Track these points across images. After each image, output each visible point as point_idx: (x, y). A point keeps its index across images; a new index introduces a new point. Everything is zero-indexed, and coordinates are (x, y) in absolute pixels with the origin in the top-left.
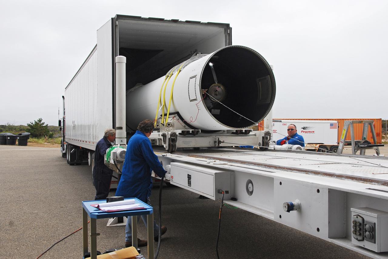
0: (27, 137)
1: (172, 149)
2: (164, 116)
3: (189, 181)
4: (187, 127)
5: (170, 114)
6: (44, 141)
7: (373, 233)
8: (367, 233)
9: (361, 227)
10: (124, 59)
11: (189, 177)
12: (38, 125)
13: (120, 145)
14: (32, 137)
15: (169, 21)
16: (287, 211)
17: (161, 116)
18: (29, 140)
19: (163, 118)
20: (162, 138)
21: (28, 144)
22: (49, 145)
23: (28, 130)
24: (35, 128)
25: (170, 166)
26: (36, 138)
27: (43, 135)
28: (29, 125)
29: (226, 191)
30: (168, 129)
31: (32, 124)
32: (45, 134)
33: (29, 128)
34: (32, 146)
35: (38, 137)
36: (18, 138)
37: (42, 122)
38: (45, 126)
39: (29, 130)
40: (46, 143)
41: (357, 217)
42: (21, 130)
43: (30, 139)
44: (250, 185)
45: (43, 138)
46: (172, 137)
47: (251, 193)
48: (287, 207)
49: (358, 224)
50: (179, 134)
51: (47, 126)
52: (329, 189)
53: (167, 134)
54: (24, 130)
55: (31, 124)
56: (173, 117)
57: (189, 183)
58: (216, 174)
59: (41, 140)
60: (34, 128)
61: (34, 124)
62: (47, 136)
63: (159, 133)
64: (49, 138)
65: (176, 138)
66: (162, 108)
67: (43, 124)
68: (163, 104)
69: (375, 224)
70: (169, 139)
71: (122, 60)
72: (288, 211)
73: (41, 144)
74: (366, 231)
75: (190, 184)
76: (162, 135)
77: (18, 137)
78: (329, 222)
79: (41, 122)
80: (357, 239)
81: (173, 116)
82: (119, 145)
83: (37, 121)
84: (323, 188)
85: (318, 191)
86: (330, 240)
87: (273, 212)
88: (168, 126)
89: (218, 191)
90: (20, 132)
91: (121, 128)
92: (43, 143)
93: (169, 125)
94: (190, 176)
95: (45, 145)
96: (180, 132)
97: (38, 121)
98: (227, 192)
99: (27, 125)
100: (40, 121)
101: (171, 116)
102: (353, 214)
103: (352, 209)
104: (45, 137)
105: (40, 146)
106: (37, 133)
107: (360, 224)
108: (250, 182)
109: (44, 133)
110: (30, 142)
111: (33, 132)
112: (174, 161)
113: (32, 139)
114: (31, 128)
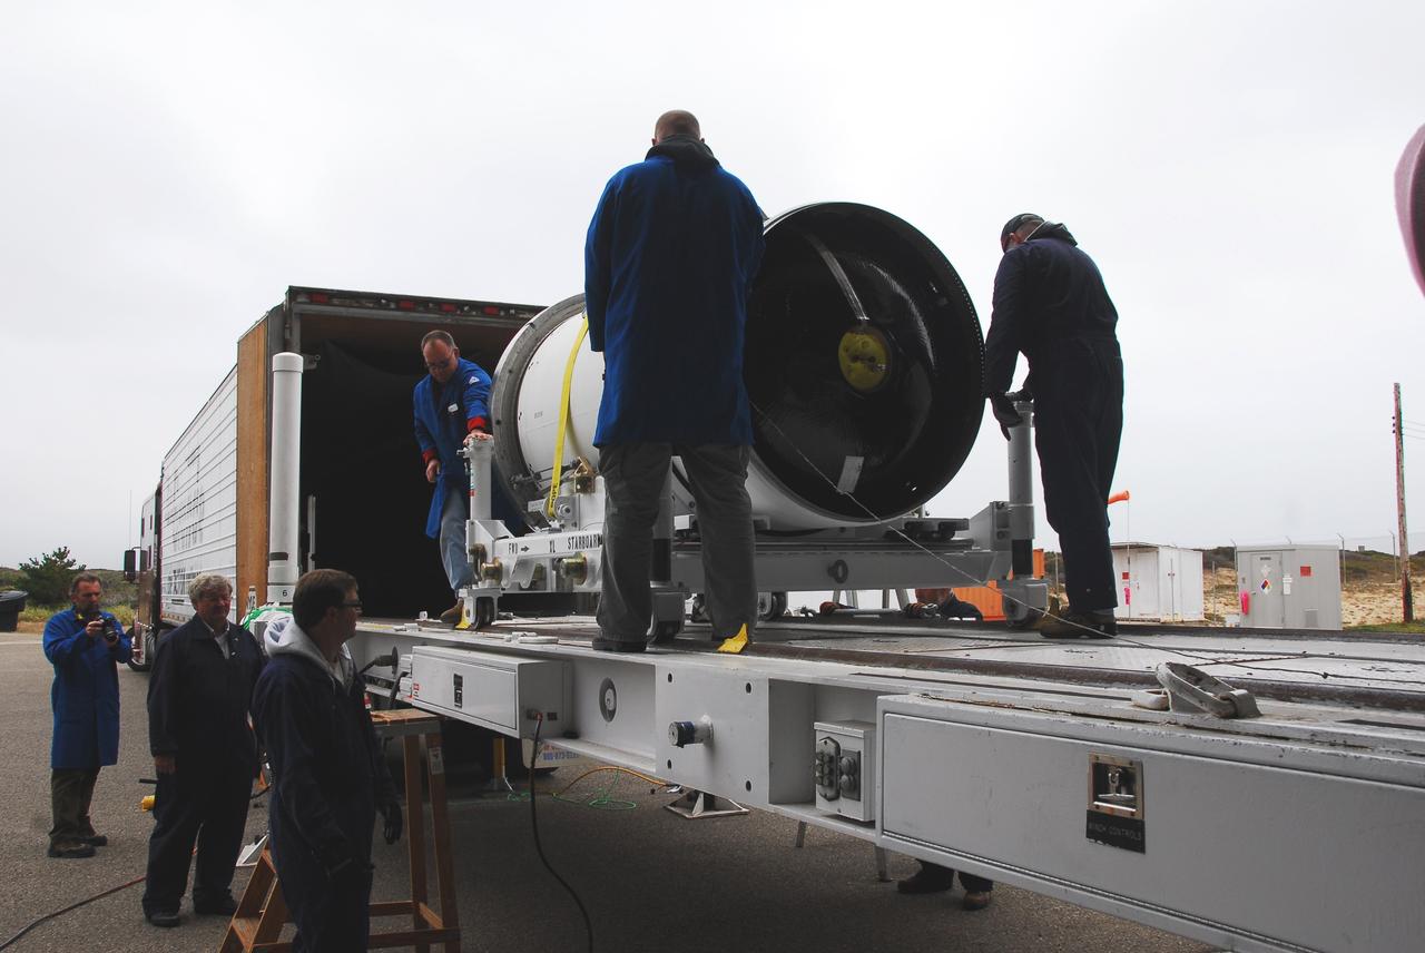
0: (17, 605)
3: (456, 694)
7: (856, 776)
8: (845, 777)
9: (834, 766)
10: (297, 361)
11: (458, 681)
12: (56, 569)
13: (281, 604)
14: (36, 605)
16: (677, 745)
18: (21, 614)
21: (21, 625)
23: (20, 583)
24: (43, 575)
25: (411, 656)
28: (25, 568)
29: (549, 714)
31: (36, 563)
33: (25, 575)
34: (33, 631)
37: (70, 557)
38: (76, 572)
39: (25, 582)
41: (826, 742)
43: (27, 612)
44: (609, 694)
47: (609, 714)
48: (676, 733)
49: (826, 759)
51: (82, 569)
52: (770, 680)
54: (9, 582)
55: (30, 563)
57: (458, 698)
58: (521, 666)
60: (41, 579)
61: (41, 563)
67: (71, 564)
69: (859, 752)
71: (291, 366)
72: (681, 744)
74: (842, 774)
75: (460, 699)
78: (771, 764)
79: (65, 560)
80: (825, 797)
82: (277, 604)
83: (50, 554)
84: (758, 680)
85: (749, 688)
86: (772, 808)
87: (654, 756)
89: (528, 714)
91: (283, 556)
94: (461, 678)
97: (55, 554)
98: (552, 716)
99: (18, 568)
100: (62, 554)
102: (819, 736)
103: (818, 725)
106: (51, 593)
107: (831, 758)
108: (609, 685)
110: (27, 619)
111: (36, 588)
112: (425, 642)
113: (33, 611)
114: (31, 576)
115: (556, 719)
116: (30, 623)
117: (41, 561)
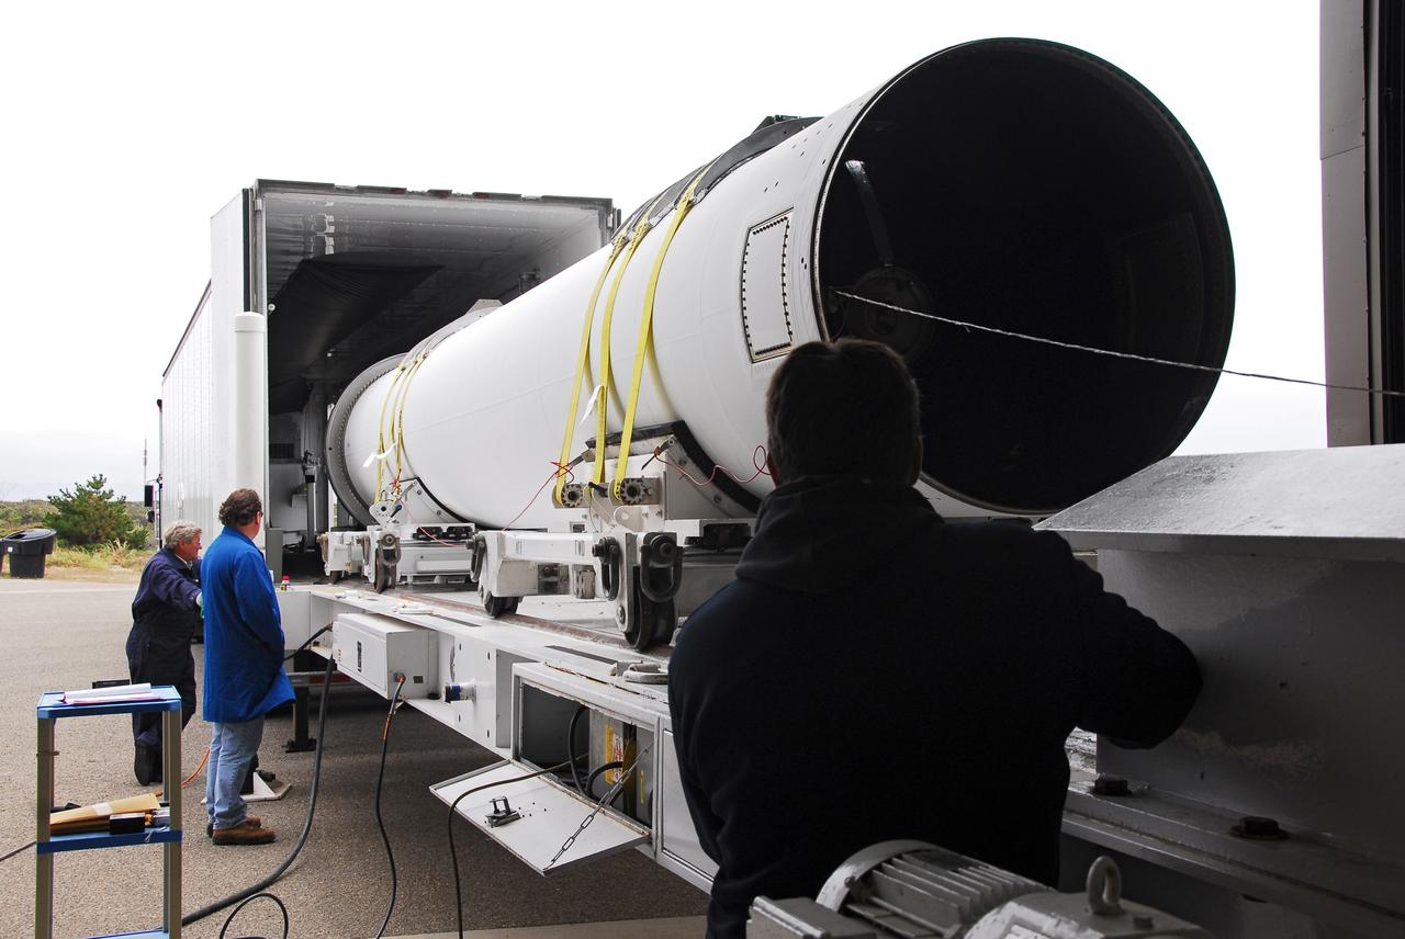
0: (44, 546)
1: (655, 627)
2: (606, 444)
4: (727, 501)
5: (640, 434)
6: (110, 559)
12: (91, 501)
14: (65, 546)
15: (422, 194)
17: (592, 444)
18: (48, 558)
19: (599, 458)
20: (597, 563)
21: (49, 570)
22: (129, 573)
23: (52, 521)
24: (78, 510)
26: (80, 550)
27: (107, 537)
28: (55, 502)
30: (625, 517)
31: (68, 495)
32: (114, 533)
33: (55, 511)
34: (64, 578)
35: (88, 546)
36: (10, 549)
37: (105, 488)
38: (112, 504)
39: (57, 518)
40: (118, 568)
42: (26, 520)
43: (57, 554)
45: (107, 549)
46: (654, 564)
50: (690, 540)
51: (122, 502)
53: (623, 546)
54: (36, 518)
55: (60, 495)
56: (658, 451)
59: (97, 555)
60: (75, 513)
61: (75, 496)
62: (122, 541)
63: (579, 536)
64: (130, 548)
65: (678, 567)
66: (596, 402)
67: (108, 495)
68: (601, 379)
70: (636, 569)
73: (98, 569)
76: (598, 551)
77: (9, 544)
78: (498, 716)
79: (102, 490)
81: (658, 442)
83: (84, 484)
88: (628, 498)
89: (395, 677)
90: (21, 529)
92: (106, 566)
93: (633, 491)
95: (112, 574)
96: (696, 533)
97: (90, 484)
98: (418, 680)
99: (46, 501)
100: (98, 484)
101: (639, 445)
104: (115, 544)
105: (94, 580)
106: (86, 531)
109: (113, 529)
110: (56, 564)
111: (67, 525)
113: (65, 553)
114: (62, 510)
115: (415, 678)
116: (62, 569)
117: (73, 491)
